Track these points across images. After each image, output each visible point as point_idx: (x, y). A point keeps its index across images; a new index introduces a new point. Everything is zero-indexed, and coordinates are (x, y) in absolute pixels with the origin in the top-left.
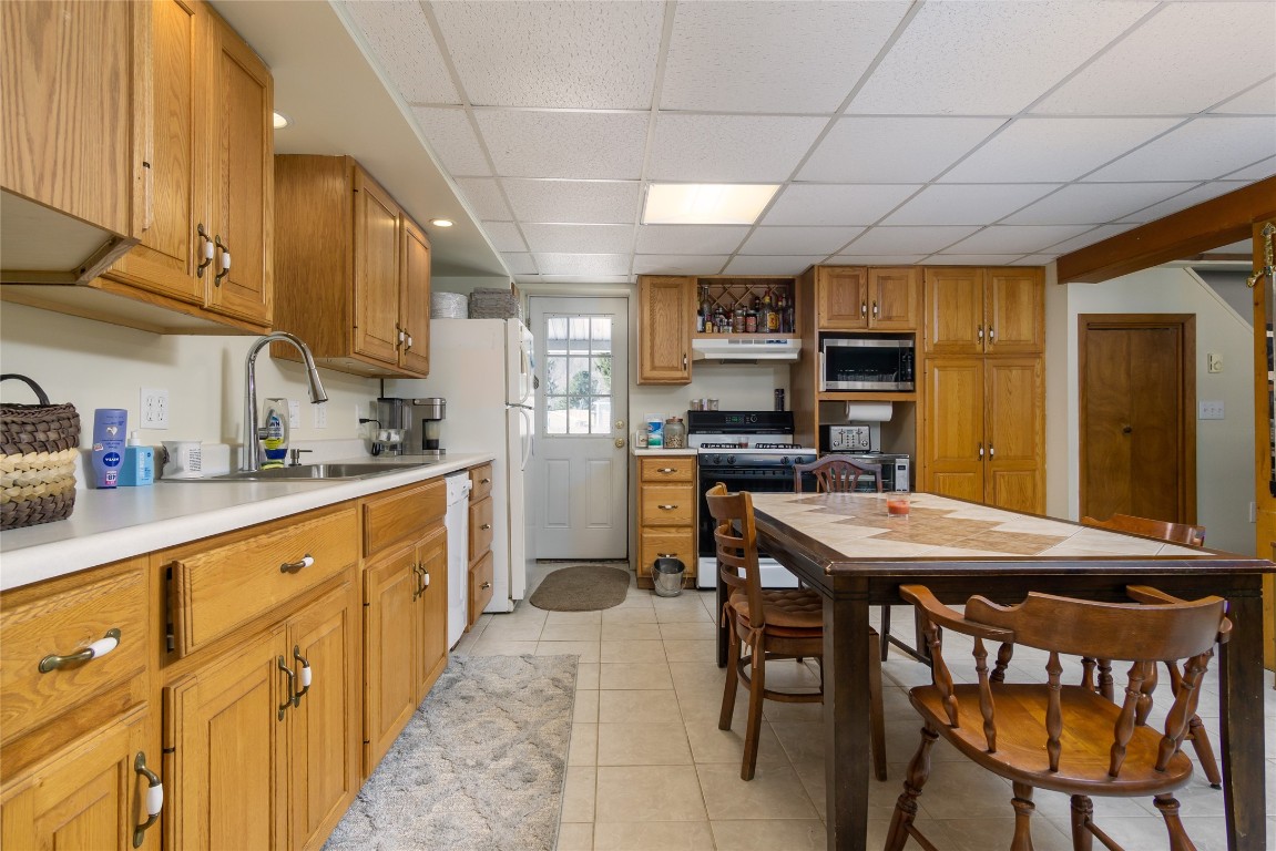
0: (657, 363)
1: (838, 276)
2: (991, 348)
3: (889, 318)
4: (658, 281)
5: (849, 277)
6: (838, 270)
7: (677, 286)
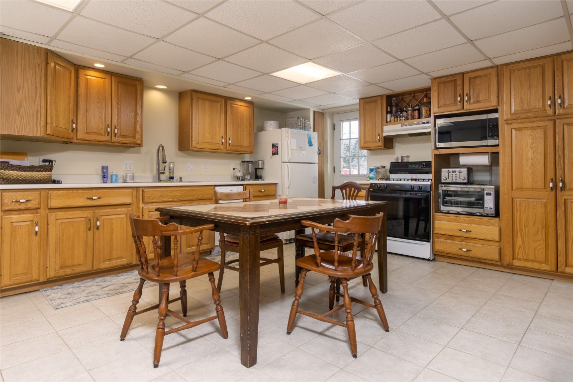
0: (367, 140)
1: (444, 82)
2: (561, 111)
3: (478, 102)
4: (366, 100)
5: (451, 81)
6: (444, 79)
7: (375, 101)
